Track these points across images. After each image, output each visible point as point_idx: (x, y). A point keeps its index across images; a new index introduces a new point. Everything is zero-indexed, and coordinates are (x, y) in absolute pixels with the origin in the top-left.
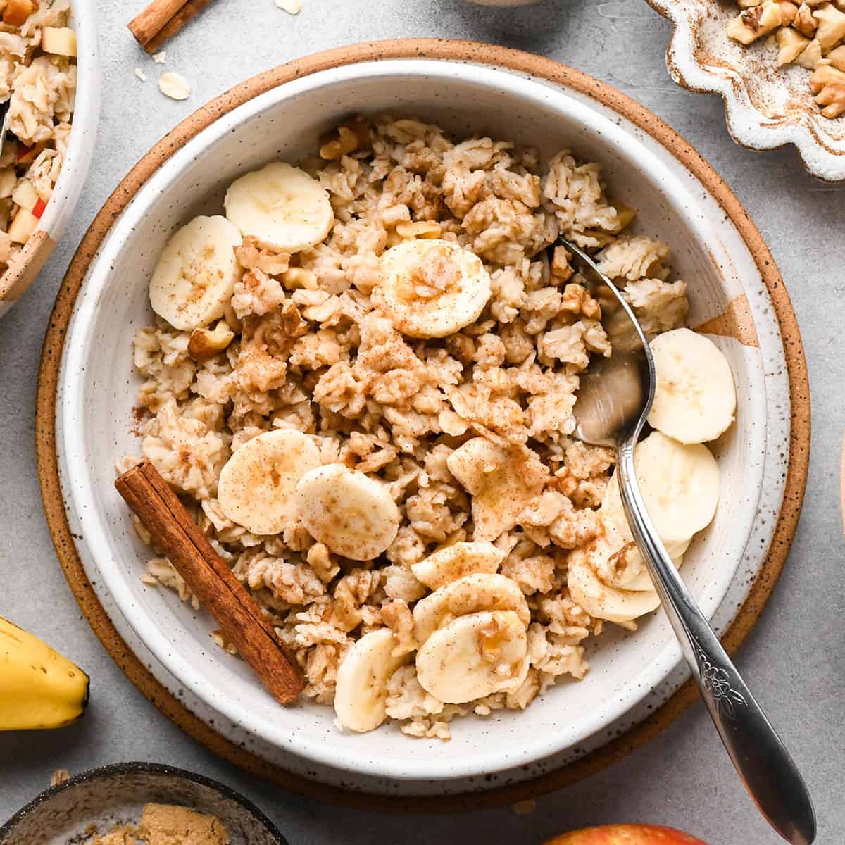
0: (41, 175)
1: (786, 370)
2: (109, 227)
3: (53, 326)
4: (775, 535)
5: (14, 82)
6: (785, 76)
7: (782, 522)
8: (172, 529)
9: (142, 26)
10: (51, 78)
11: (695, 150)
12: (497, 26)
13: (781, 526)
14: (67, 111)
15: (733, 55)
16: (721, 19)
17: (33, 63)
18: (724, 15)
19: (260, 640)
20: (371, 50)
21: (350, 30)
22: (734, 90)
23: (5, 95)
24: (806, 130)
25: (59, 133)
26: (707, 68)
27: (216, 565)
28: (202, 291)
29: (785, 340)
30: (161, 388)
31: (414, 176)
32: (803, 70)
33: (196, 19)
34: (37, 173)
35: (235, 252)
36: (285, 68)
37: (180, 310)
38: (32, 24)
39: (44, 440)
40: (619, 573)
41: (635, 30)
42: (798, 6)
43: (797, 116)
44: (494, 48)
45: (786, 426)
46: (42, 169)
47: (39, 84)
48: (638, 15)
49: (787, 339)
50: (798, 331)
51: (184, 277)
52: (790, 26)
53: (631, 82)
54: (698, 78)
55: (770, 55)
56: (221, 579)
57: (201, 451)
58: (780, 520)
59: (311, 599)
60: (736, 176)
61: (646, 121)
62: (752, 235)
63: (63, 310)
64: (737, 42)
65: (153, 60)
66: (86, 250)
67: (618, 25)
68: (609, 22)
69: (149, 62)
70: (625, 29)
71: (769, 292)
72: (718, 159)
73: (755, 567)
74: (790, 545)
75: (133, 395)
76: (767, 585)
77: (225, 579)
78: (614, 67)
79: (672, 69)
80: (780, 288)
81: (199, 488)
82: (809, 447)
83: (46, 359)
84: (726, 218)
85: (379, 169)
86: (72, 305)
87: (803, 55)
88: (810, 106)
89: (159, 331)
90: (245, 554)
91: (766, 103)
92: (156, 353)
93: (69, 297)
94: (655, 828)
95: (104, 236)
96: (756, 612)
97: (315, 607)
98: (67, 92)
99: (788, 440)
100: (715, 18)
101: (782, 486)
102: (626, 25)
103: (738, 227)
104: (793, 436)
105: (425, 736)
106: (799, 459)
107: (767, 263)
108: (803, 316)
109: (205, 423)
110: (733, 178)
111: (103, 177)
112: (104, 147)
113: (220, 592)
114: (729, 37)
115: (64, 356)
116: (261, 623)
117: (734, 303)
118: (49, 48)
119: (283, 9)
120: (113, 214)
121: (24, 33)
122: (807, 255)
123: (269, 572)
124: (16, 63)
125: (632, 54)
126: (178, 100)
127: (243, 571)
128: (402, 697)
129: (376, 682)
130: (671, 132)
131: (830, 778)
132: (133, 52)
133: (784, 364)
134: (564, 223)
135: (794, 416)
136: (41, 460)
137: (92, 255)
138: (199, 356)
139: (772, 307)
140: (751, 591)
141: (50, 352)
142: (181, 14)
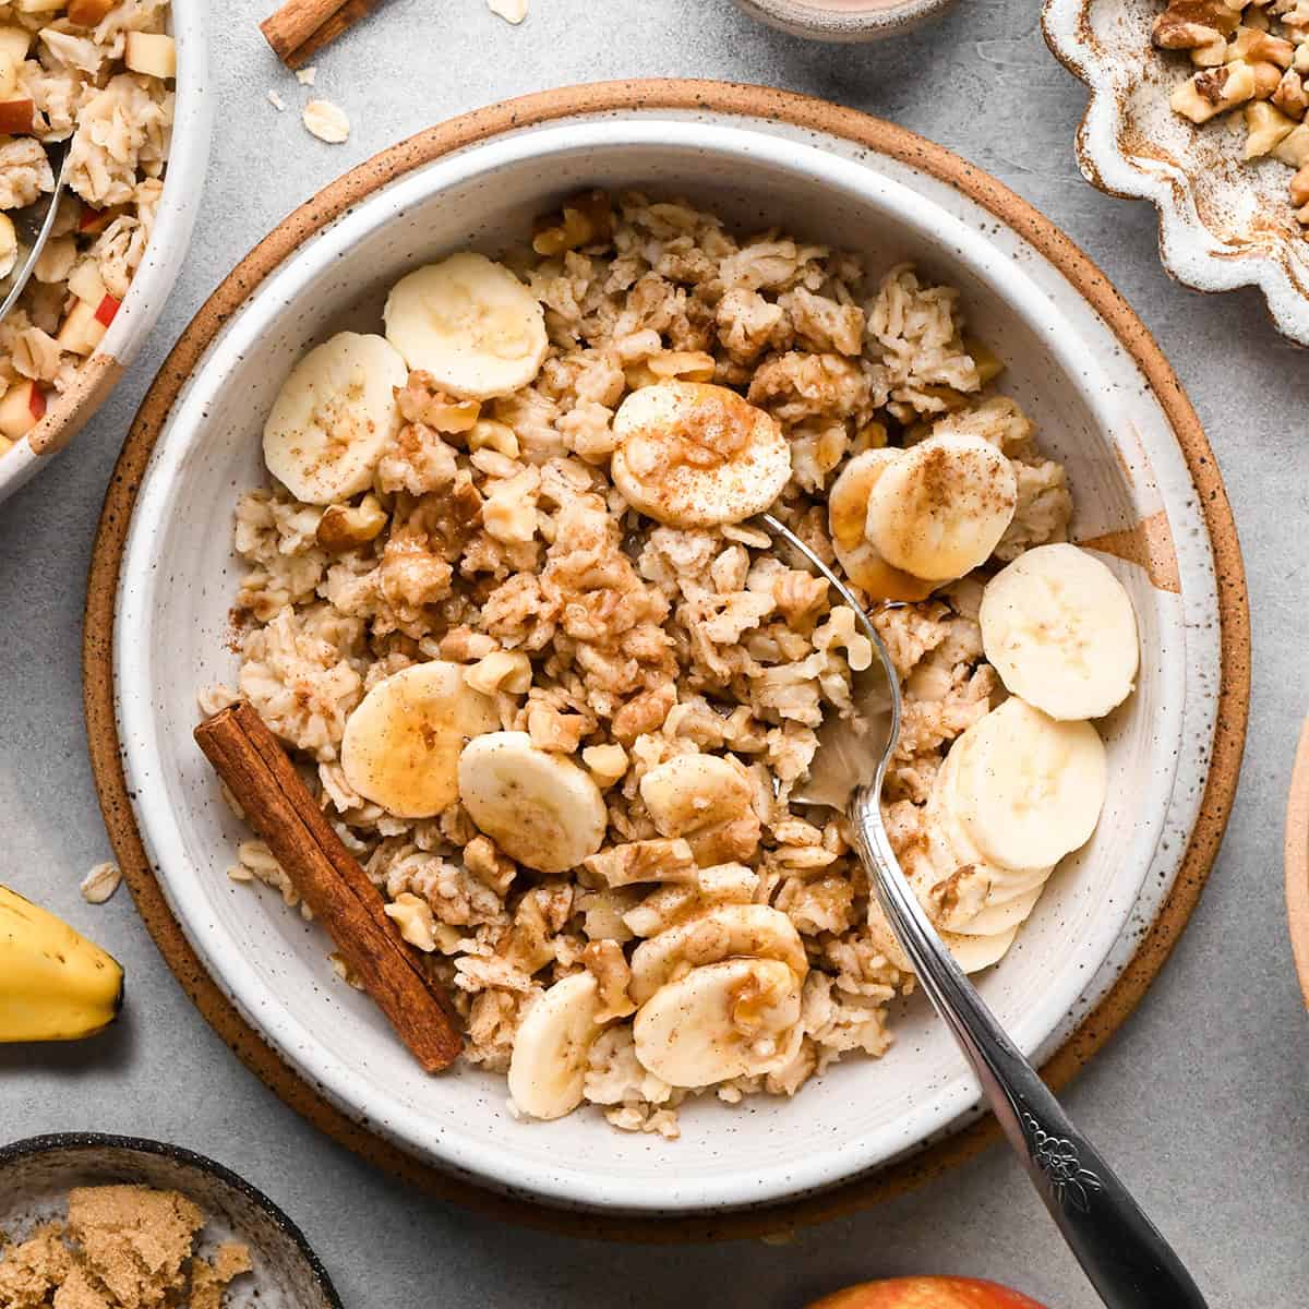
0: (112, 255)
1: (1218, 625)
2: (212, 336)
3: (119, 479)
4: (1181, 869)
5: (79, 111)
6: (1254, 175)
7: (1194, 850)
8: (276, 807)
9: (282, 29)
10: (136, 108)
11: (1107, 281)
12: (821, 63)
13: (1193, 857)
14: (158, 160)
15: (1176, 140)
16: (1164, 83)
17: (110, 84)
18: (1169, 76)
19: (400, 977)
20: (627, 93)
21: (599, 54)
22: (1174, 199)
23: (65, 129)
24: (1279, 266)
25: (144, 194)
26: (1137, 160)
27: (340, 862)
28: (342, 448)
29: (1220, 578)
30: (274, 585)
31: (676, 290)
32: (1282, 166)
33: (366, 21)
34: (106, 253)
35: (395, 398)
36: (495, 112)
37: (307, 473)
38: (112, 26)
39: (95, 650)
40: (946, 911)
41: (1032, 84)
42: (1283, 70)
43: (1266, 243)
44: (814, 103)
45: (1211, 706)
46: (114, 246)
47: (118, 119)
48: (1037, 62)
49: (1223, 578)
50: (1242, 567)
51: (316, 422)
52: (1267, 100)
53: (1020, 163)
54: (1120, 175)
55: (1233, 140)
56: (346, 883)
57: (327, 693)
58: (1190, 847)
59: (480, 919)
60: (1167, 318)
61: (1038, 232)
62: (1184, 414)
63: (135, 458)
64: (1185, 119)
65: (297, 79)
66: (176, 368)
67: (1006, 75)
68: (993, 69)
69: (290, 80)
70: (1017, 82)
71: (1203, 505)
72: (1141, 289)
73: (1148, 912)
74: (1203, 885)
75: (230, 590)
76: (1164, 943)
77: (353, 884)
78: (996, 138)
79: (1083, 159)
80: (1219, 501)
81: (321, 746)
82: (1243, 742)
83: (105, 528)
84: (1147, 387)
85: (621, 274)
86: (150, 451)
87: (1283, 146)
88: (1287, 225)
89: (274, 500)
90: (384, 846)
91: (1222, 216)
92: (268, 531)
93: (145, 438)
94: (967, 1281)
95: (204, 349)
96: (1144, 981)
97: (486, 930)
98: (160, 133)
99: (1213, 729)
100: (1155, 82)
101: (1198, 797)
102: (1017, 76)
103: (1164, 403)
104: (1221, 724)
105: (641, 1130)
106: (1227, 759)
107: (1203, 461)
108: (1251, 536)
109: (336, 646)
110: (1162, 320)
111: (210, 252)
112: (215, 206)
113: (344, 904)
114: (1173, 111)
115: (132, 524)
116: (402, 950)
117: (1148, 524)
118: (136, 64)
119: (497, 14)
120: (220, 317)
121: (99, 38)
122: (1264, 445)
123: (418, 877)
124: (84, 84)
125: (1025, 122)
126: (330, 144)
127: (381, 870)
128: (610, 1074)
129: (573, 1049)
130: (1073, 251)
131: (1235, 1224)
132: (266, 65)
133: (1216, 614)
134: (894, 375)
135: (1224, 693)
136: (89, 681)
137: (184, 377)
138: (333, 545)
139: (1205, 527)
140: (1139, 949)
141: (112, 519)
142: (342, 14)
